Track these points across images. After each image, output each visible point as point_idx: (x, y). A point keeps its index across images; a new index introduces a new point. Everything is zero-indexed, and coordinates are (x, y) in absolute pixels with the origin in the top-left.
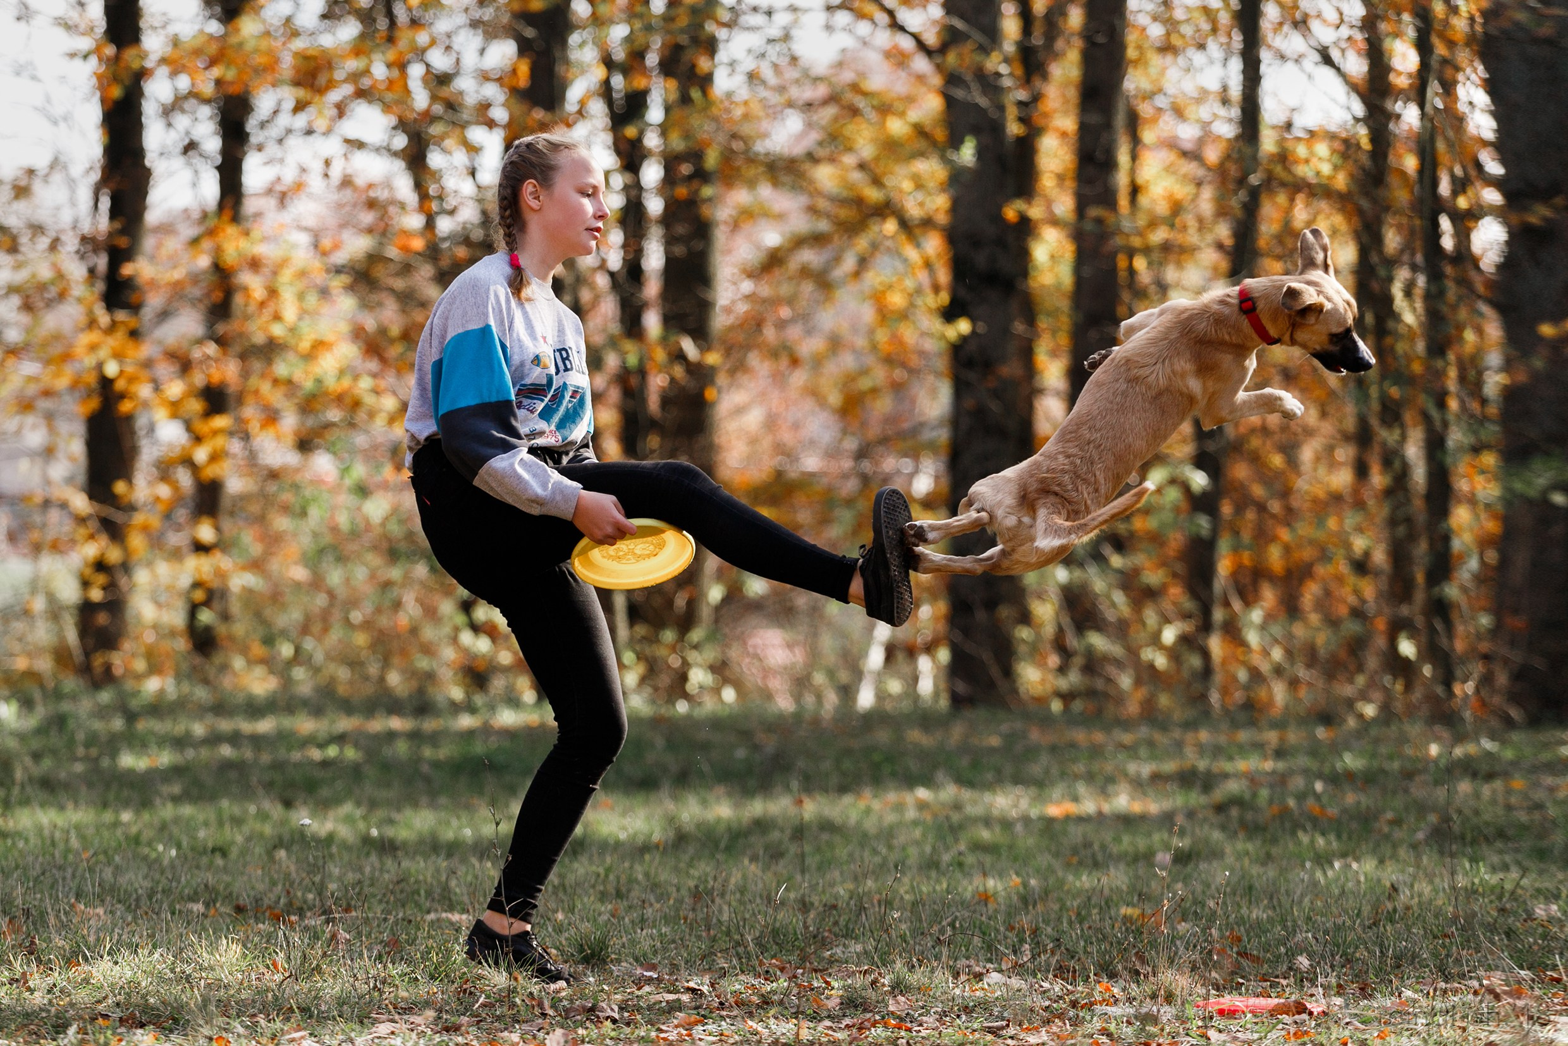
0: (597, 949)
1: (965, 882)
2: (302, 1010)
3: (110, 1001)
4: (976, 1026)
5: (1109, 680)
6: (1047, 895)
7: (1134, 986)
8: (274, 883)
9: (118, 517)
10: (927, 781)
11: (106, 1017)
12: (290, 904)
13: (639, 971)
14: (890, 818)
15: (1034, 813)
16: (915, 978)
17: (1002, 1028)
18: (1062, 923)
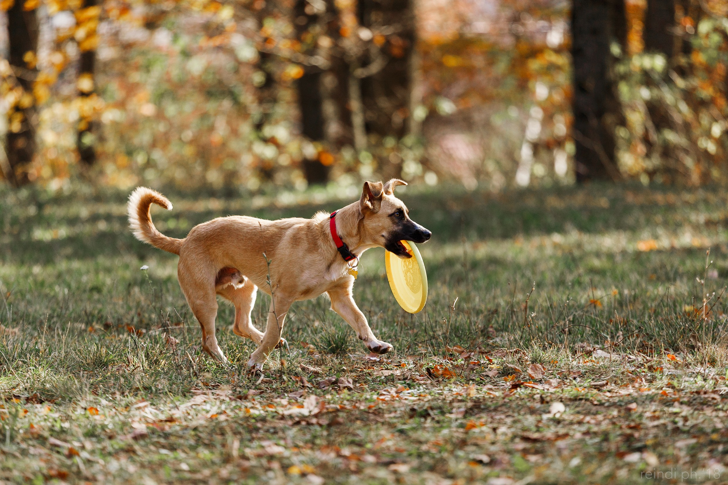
0: (340, 344)
1: (581, 293)
2: (145, 388)
3: (21, 387)
4: (586, 384)
5: (677, 160)
6: (634, 300)
7: (690, 356)
8: (130, 309)
9: (28, 77)
10: (560, 229)
11: (18, 397)
12: (141, 321)
13: (367, 357)
14: (534, 254)
15: (631, 248)
16: (548, 355)
17: (603, 385)
18: (644, 317)
